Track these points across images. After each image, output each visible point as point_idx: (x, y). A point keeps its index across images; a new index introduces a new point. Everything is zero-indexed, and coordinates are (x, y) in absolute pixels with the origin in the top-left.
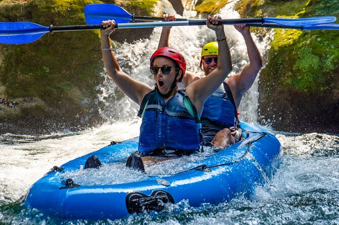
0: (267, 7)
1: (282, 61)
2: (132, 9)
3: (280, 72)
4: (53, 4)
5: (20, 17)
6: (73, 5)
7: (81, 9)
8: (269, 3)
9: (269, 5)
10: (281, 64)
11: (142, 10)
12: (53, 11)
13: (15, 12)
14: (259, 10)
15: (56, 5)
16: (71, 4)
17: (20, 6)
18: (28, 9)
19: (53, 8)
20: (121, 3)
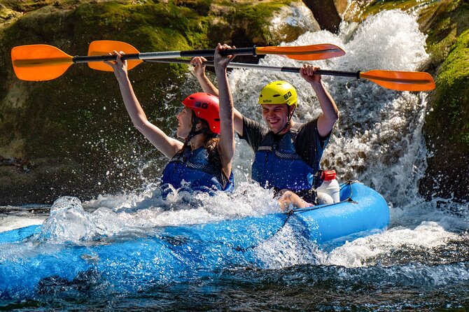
0: (461, 14)
1: (457, 103)
2: (235, 20)
3: (453, 122)
4: (104, 13)
5: (57, 33)
6: (135, 14)
7: (147, 21)
8: (465, 7)
9: (464, 10)
10: (455, 109)
11: (251, 20)
12: (101, 23)
13: (50, 25)
14: (446, 18)
15: (108, 13)
16: (132, 12)
17: (58, 17)
18: (69, 20)
19: (103, 19)
20: (221, 10)
